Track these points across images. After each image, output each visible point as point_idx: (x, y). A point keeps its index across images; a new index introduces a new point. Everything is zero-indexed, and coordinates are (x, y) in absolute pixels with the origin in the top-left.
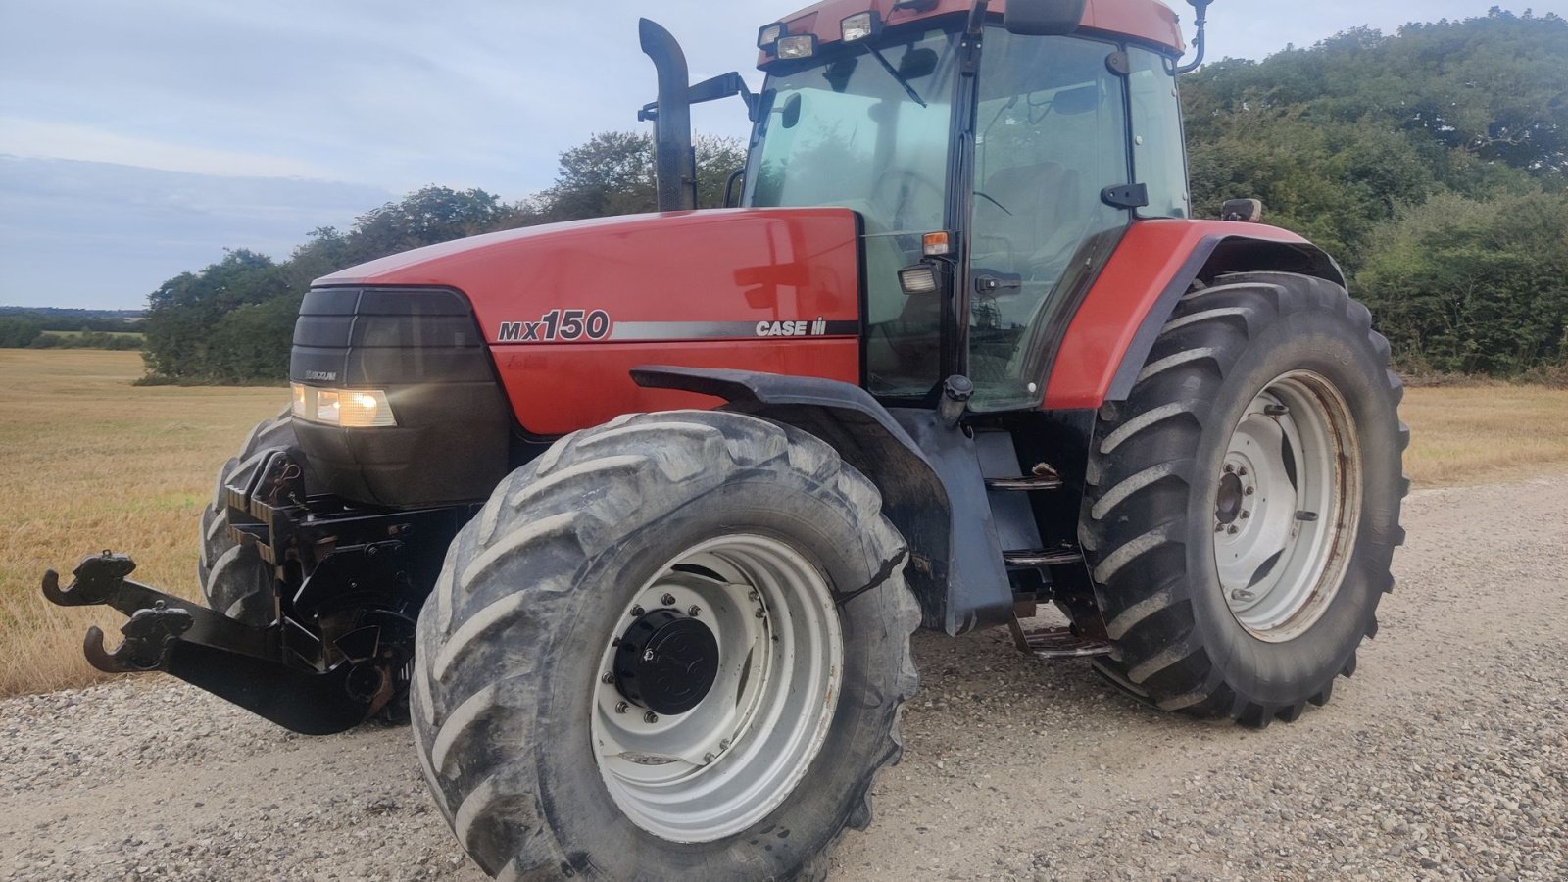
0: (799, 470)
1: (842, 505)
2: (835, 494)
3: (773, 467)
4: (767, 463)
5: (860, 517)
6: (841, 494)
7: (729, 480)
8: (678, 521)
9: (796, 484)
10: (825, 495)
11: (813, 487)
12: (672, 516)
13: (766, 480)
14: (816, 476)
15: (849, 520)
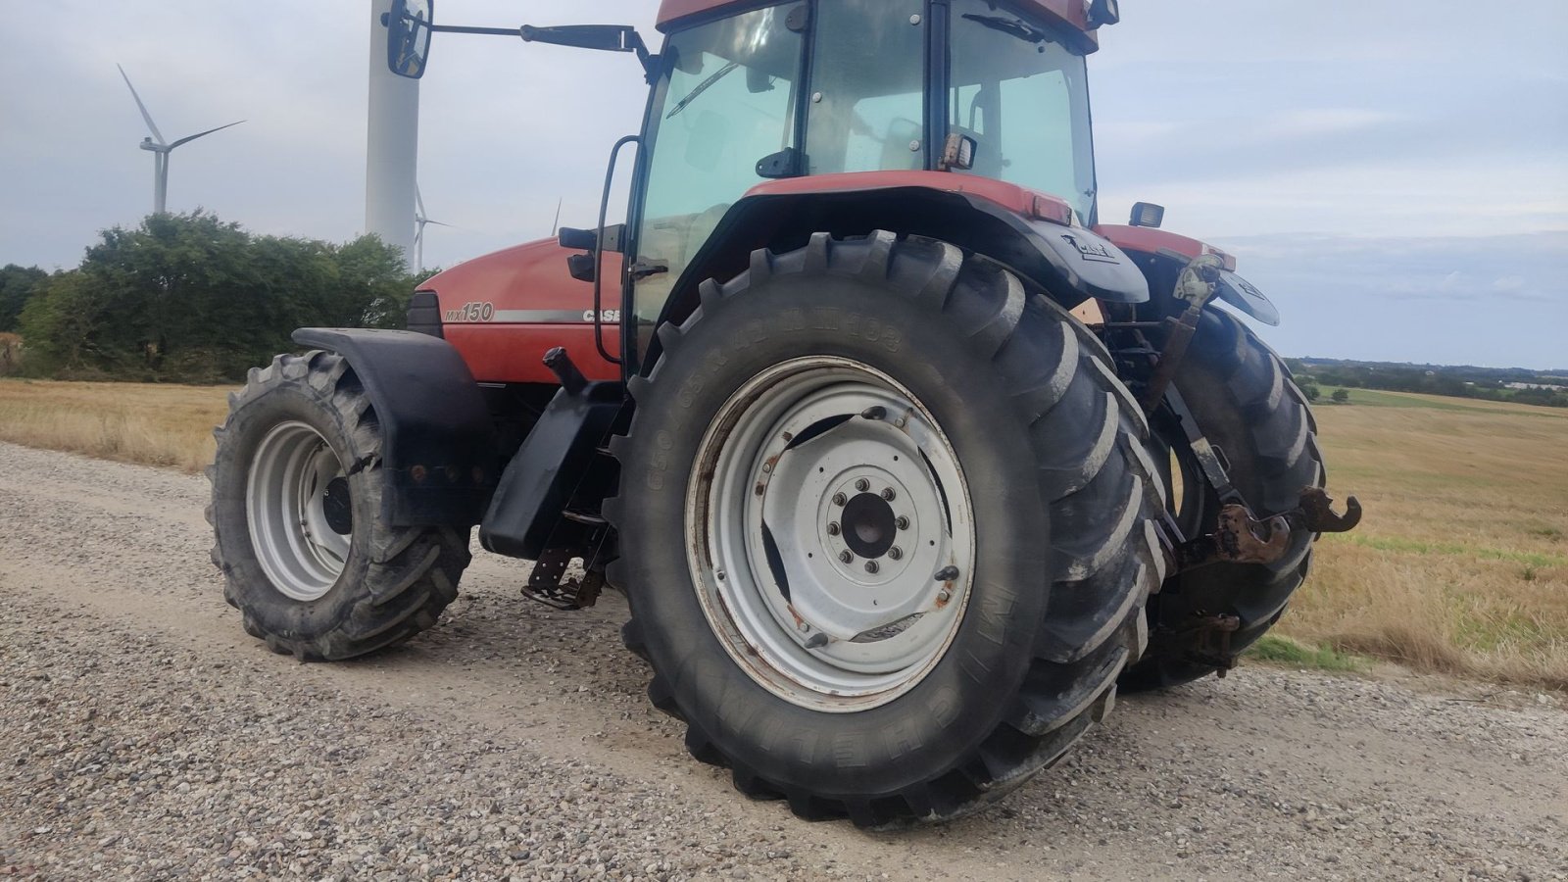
0: (312, 387)
1: (334, 414)
2: (330, 406)
3: (300, 383)
4: (297, 380)
5: (344, 424)
6: (335, 407)
7: (280, 386)
8: (261, 405)
9: (310, 395)
10: (324, 405)
11: (318, 398)
12: (258, 401)
13: (294, 389)
14: (320, 392)
15: (337, 424)
